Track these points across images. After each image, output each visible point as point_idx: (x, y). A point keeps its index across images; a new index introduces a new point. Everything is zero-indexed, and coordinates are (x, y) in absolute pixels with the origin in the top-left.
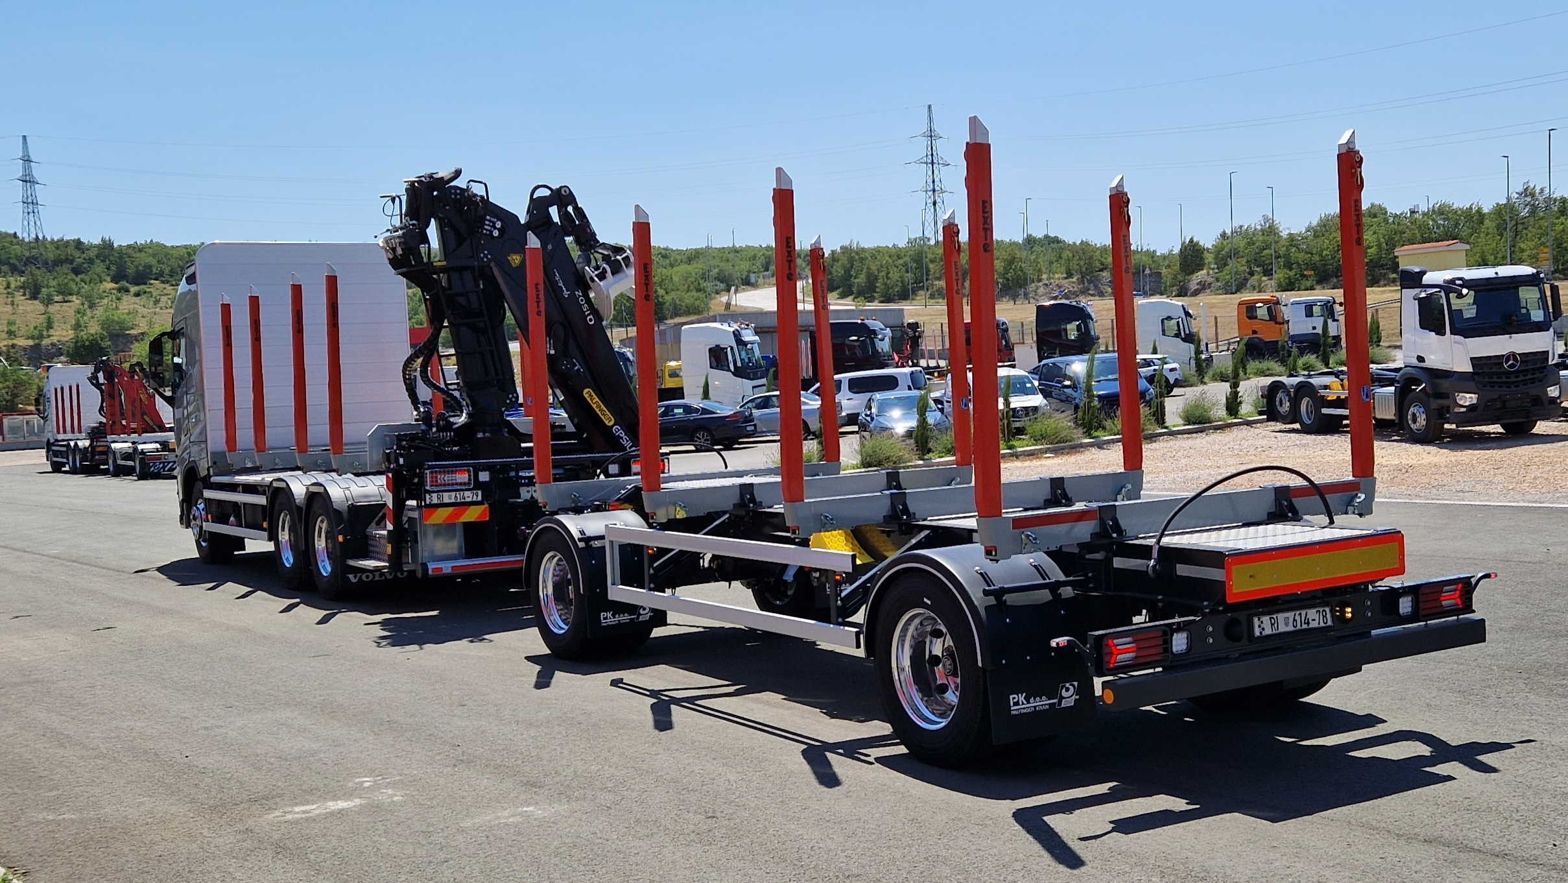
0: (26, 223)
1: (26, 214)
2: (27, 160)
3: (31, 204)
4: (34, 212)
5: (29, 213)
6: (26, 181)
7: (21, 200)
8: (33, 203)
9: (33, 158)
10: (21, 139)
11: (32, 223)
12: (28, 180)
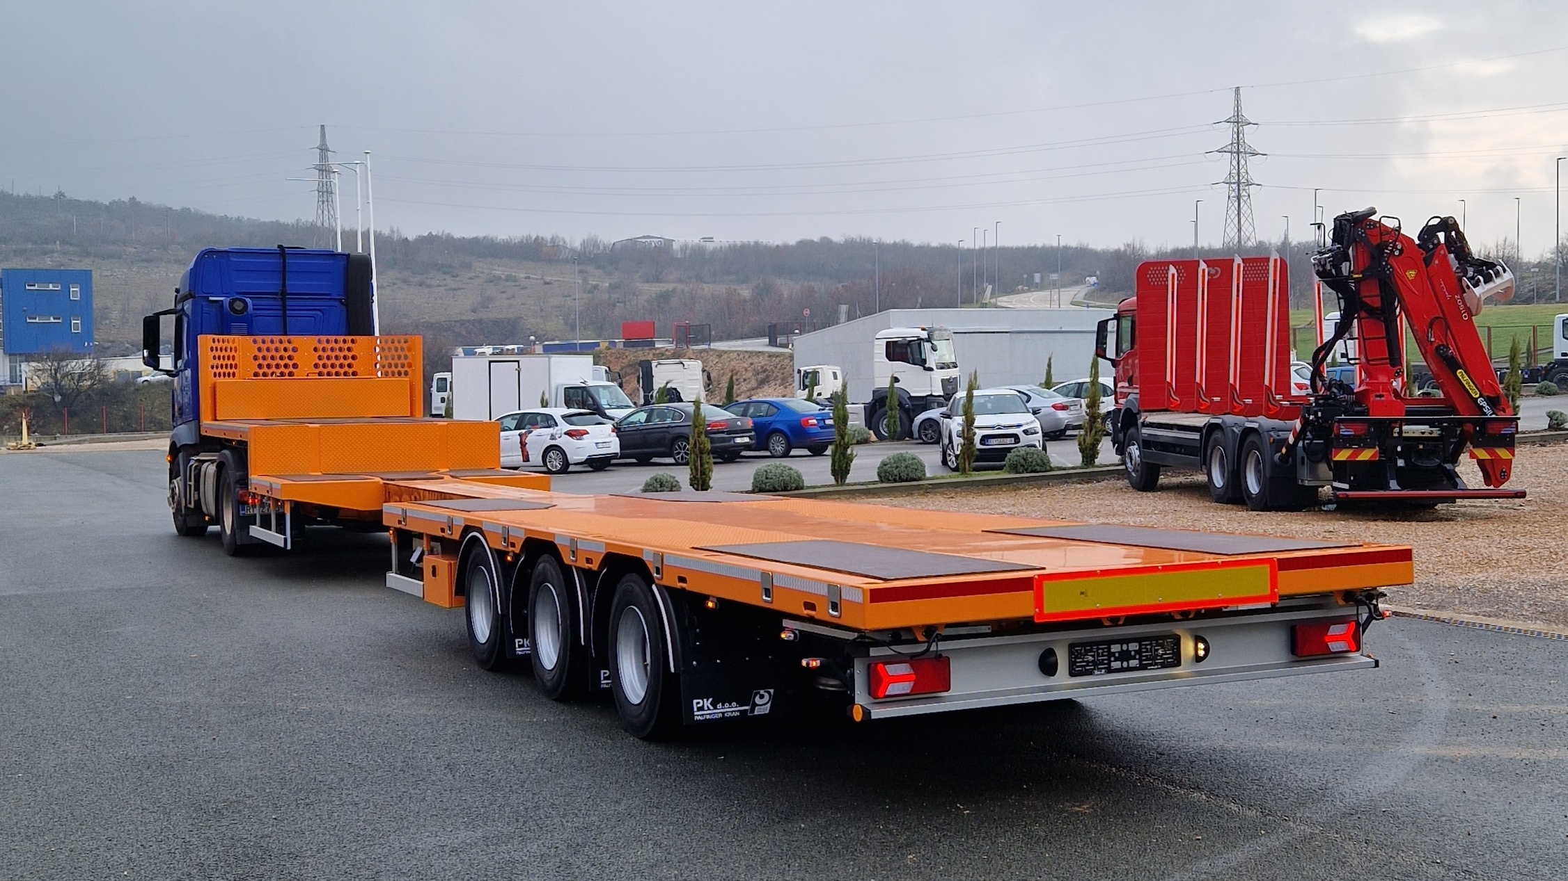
0: (320, 212)
1: (320, 203)
2: (324, 149)
3: (325, 193)
4: (327, 201)
5: (323, 202)
6: (323, 171)
7: (316, 188)
8: (327, 192)
9: (330, 146)
10: (319, 128)
11: (326, 212)
12: (324, 170)
